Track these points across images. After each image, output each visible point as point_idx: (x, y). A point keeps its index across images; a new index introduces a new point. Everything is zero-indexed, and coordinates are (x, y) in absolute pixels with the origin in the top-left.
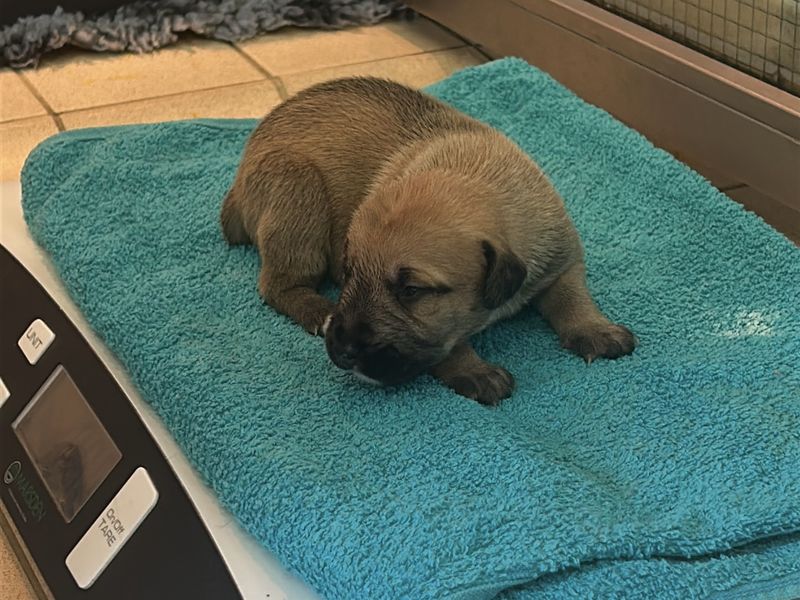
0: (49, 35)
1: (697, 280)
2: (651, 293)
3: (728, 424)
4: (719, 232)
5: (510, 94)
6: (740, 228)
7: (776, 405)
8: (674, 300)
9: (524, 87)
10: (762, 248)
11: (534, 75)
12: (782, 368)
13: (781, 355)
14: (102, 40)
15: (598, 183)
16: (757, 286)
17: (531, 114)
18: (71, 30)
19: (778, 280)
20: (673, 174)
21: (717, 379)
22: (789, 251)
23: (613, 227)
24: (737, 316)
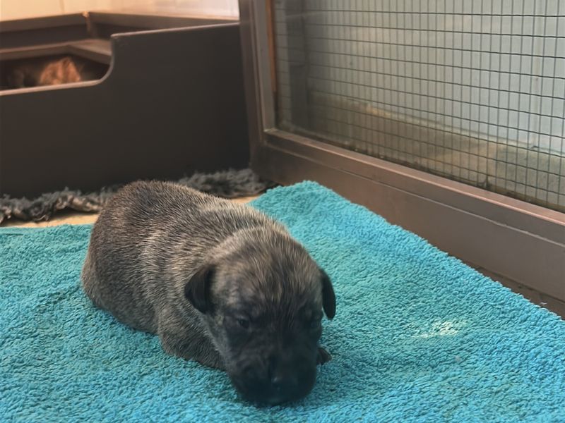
0: (57, 202)
1: (408, 303)
2: (372, 313)
3: (409, 396)
4: (428, 272)
5: (305, 203)
6: (443, 268)
7: (452, 383)
8: (388, 316)
9: (314, 197)
10: (458, 280)
11: (321, 190)
12: (462, 353)
13: (462, 342)
14: (88, 204)
15: (352, 251)
16: (452, 305)
17: (317, 214)
18: (70, 197)
19: (467, 300)
20: (401, 239)
21: (408, 363)
22: (477, 279)
23: (355, 274)
24: (433, 324)
